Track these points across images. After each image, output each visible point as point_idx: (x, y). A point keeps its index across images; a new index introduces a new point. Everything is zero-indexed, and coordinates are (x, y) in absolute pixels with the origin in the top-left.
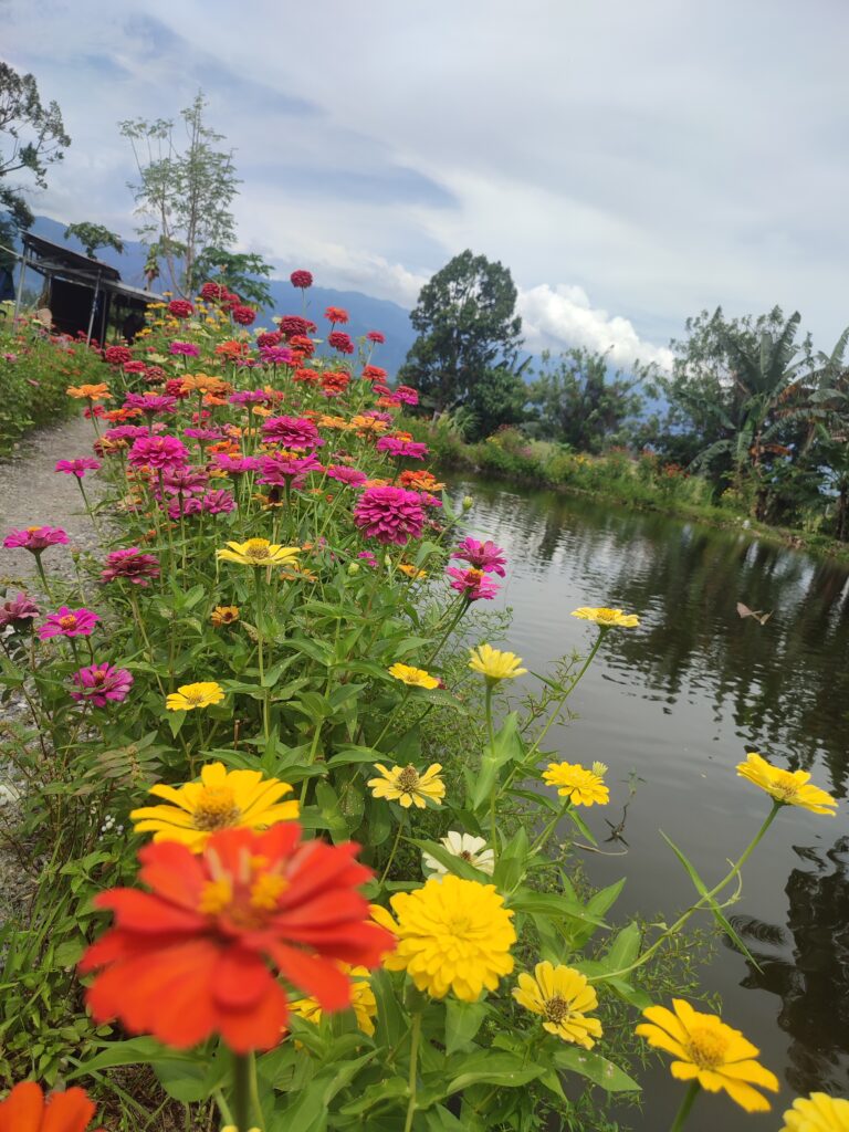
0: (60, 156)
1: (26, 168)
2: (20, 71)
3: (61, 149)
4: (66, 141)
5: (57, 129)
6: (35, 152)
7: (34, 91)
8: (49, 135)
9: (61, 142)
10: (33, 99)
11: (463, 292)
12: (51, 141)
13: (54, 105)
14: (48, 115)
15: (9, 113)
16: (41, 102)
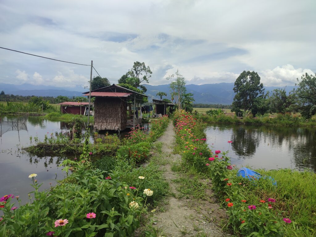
0: (151, 76)
1: (145, 80)
2: (141, 62)
3: (151, 75)
4: (151, 73)
5: (149, 71)
6: (146, 77)
7: (144, 65)
8: (148, 72)
9: (150, 73)
10: (144, 67)
11: (245, 81)
12: (149, 74)
13: (148, 67)
14: (147, 69)
15: (140, 71)
16: (146, 67)
